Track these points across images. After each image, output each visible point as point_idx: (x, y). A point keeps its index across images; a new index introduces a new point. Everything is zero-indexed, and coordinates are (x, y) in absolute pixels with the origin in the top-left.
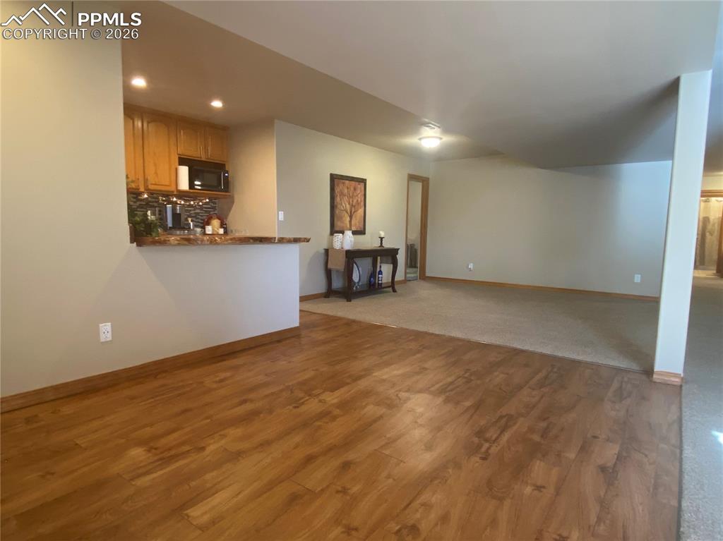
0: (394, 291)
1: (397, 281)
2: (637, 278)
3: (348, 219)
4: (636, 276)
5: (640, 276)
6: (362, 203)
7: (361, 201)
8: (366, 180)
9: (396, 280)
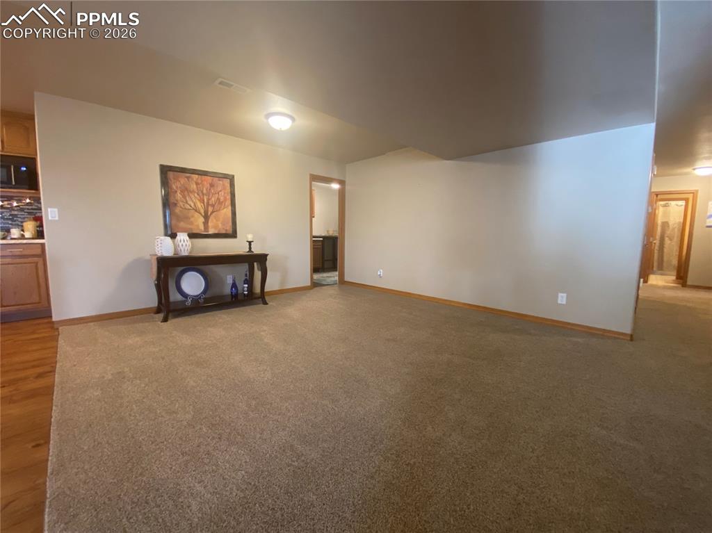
0: (265, 303)
1: (267, 292)
2: (562, 298)
3: (202, 220)
4: (560, 295)
5: (565, 295)
6: (228, 202)
7: (225, 199)
8: (233, 176)
9: (266, 290)
